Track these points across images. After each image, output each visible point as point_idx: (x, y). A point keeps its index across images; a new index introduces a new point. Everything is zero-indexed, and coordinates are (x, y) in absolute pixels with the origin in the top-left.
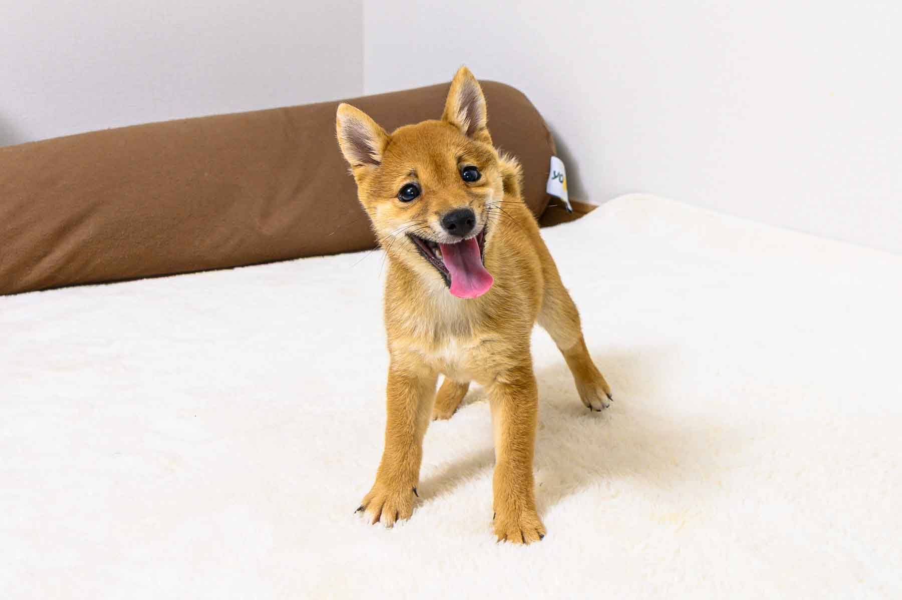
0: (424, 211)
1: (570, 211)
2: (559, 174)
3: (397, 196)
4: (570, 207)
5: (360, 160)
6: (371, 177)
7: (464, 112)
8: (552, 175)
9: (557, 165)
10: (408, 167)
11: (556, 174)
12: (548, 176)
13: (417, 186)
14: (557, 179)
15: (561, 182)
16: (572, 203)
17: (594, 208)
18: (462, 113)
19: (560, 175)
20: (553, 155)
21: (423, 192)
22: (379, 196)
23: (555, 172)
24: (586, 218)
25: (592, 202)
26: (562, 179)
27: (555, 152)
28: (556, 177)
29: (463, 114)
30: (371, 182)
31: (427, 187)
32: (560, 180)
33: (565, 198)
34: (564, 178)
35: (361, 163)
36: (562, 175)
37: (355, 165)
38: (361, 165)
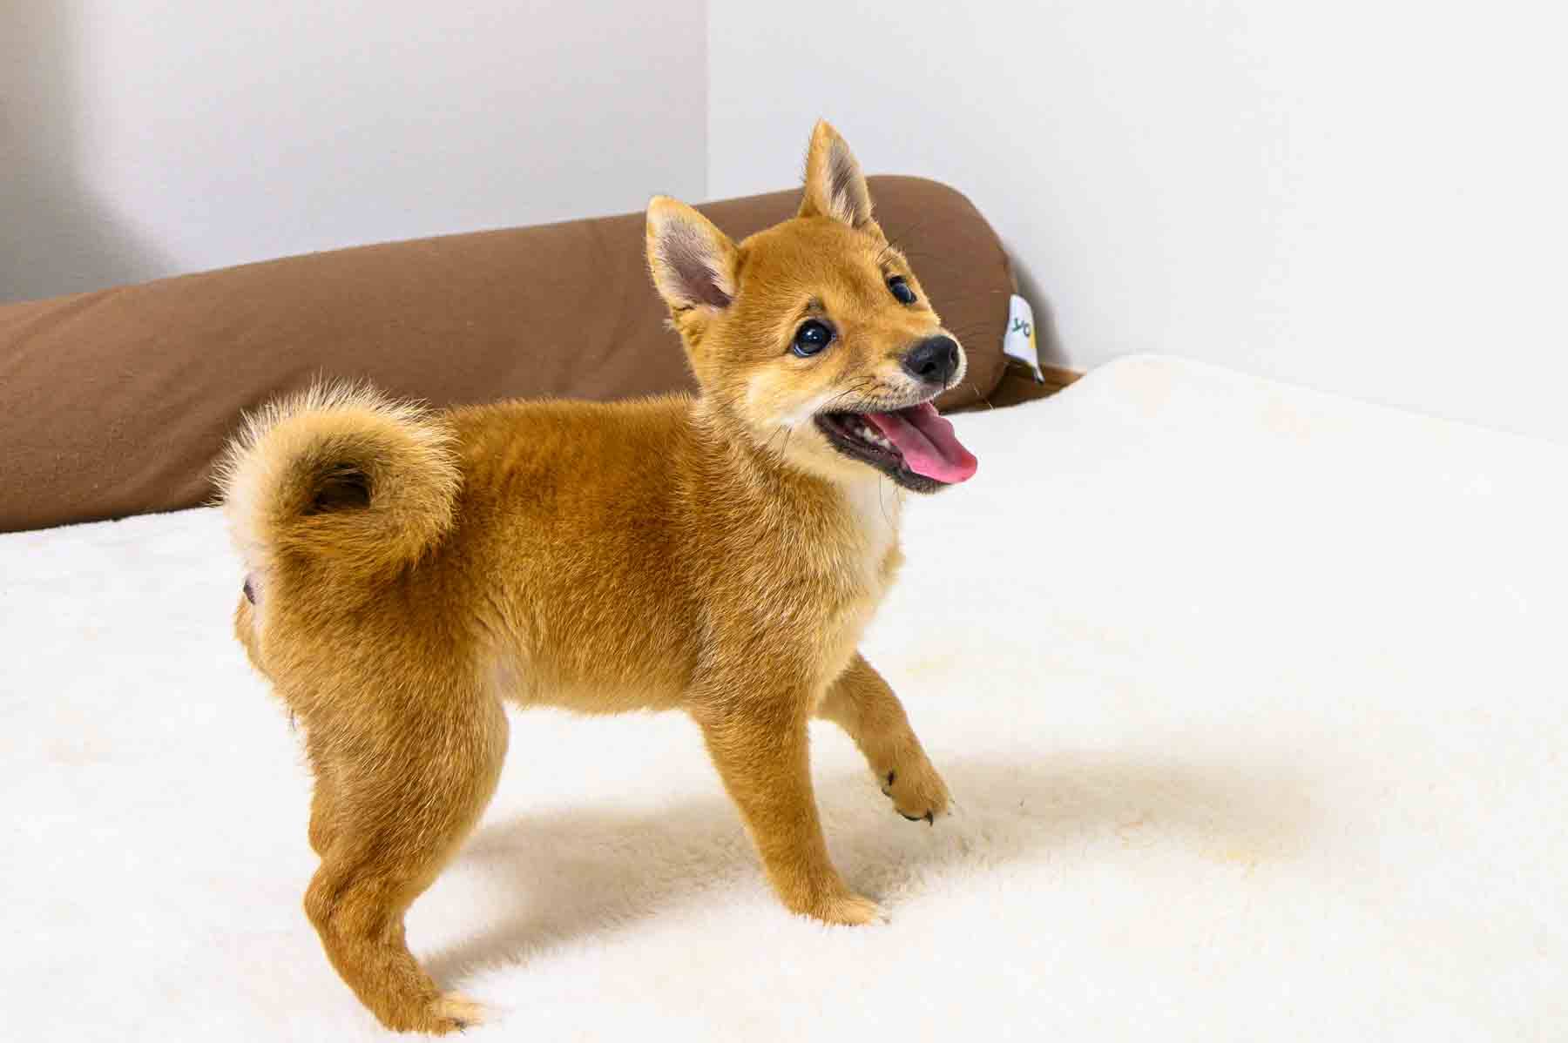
0: (857, 359)
1: (1041, 382)
2: (1023, 322)
3: (788, 350)
4: (1040, 376)
5: (687, 298)
6: (719, 329)
7: (842, 198)
8: (1012, 325)
9: (1019, 308)
11: (1019, 323)
12: (1006, 327)
13: (826, 324)
14: (1021, 330)
15: (1028, 335)
16: (1043, 369)
17: (1079, 376)
18: (837, 200)
19: (1025, 326)
20: (1014, 293)
21: (842, 330)
22: (748, 359)
23: (1016, 320)
24: (1065, 392)
25: (1075, 368)
26: (1027, 330)
27: (1016, 287)
28: (1018, 328)
29: (841, 202)
30: (724, 337)
31: (845, 320)
32: (1025, 332)
33: (1033, 362)
34: (1031, 329)
35: (689, 302)
36: (1027, 325)
37: (680, 307)
38: (689, 307)
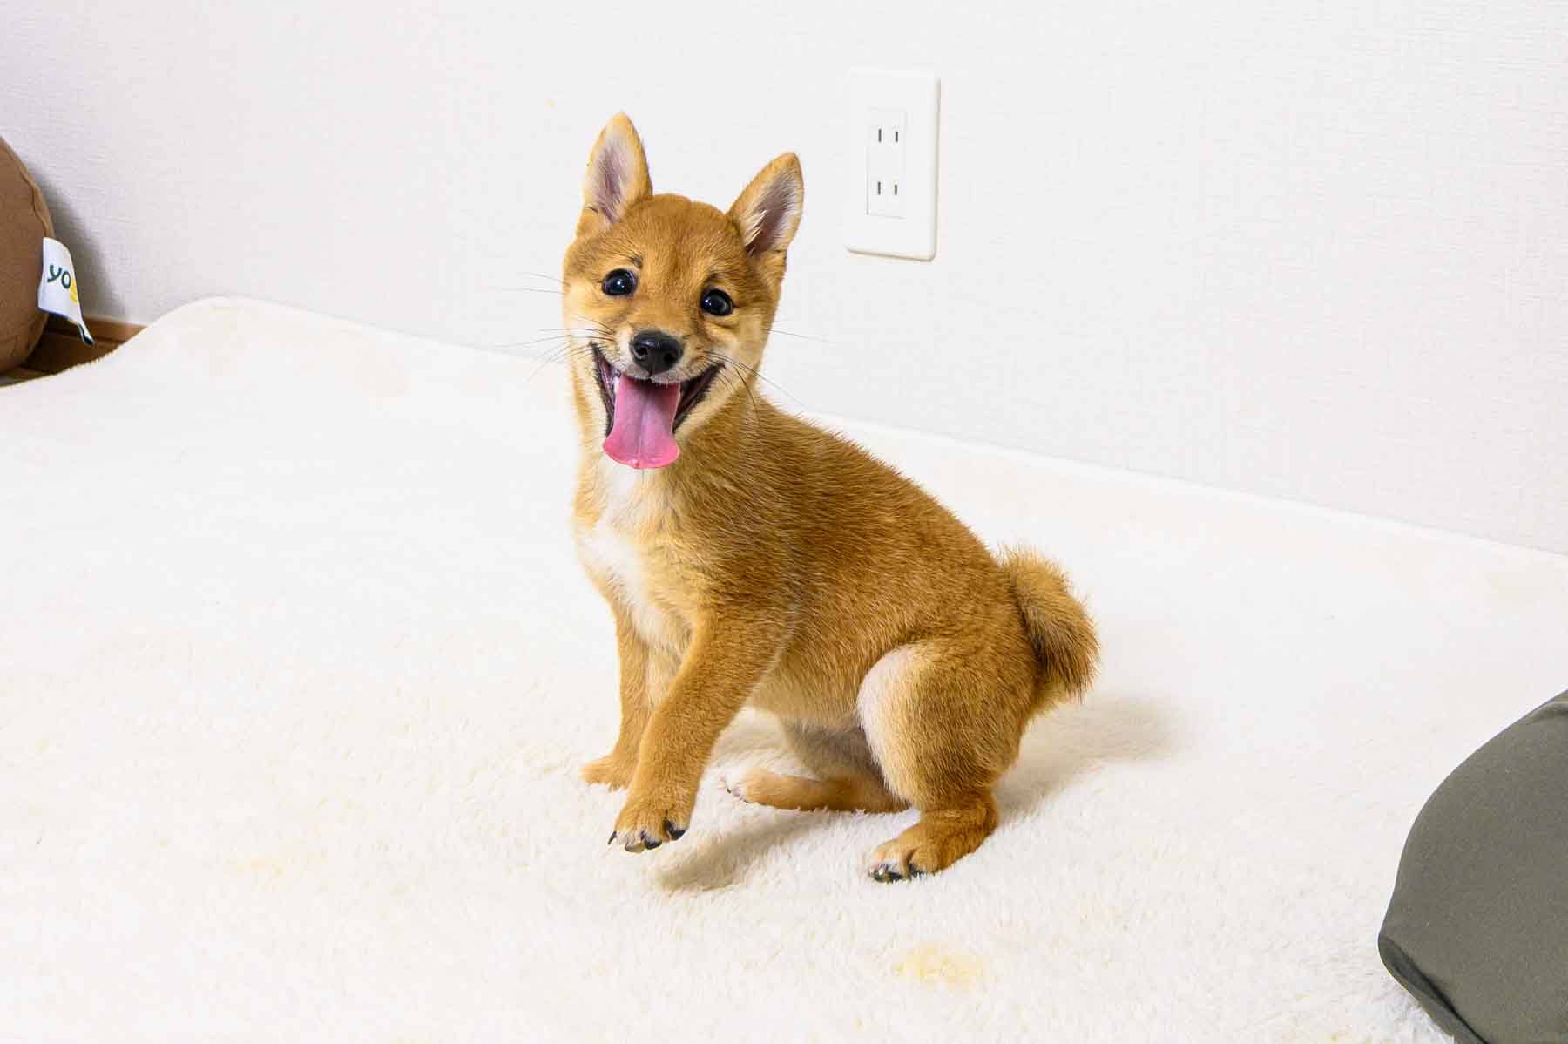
0: (620, 318)
1: (89, 342)
2: (60, 270)
3: (600, 280)
4: (87, 333)
7: (760, 216)
8: (47, 274)
9: (55, 254)
10: (637, 249)
11: (56, 271)
12: (38, 277)
13: (634, 280)
14: (59, 280)
15: (67, 287)
16: (90, 325)
17: (139, 330)
18: (756, 215)
19: (63, 274)
20: (46, 235)
21: (637, 292)
23: (52, 267)
24: (121, 350)
25: (131, 320)
26: (67, 281)
28: (54, 277)
29: (756, 219)
31: (646, 288)
32: (63, 282)
33: (76, 318)
34: (71, 278)
36: (66, 273)
